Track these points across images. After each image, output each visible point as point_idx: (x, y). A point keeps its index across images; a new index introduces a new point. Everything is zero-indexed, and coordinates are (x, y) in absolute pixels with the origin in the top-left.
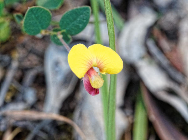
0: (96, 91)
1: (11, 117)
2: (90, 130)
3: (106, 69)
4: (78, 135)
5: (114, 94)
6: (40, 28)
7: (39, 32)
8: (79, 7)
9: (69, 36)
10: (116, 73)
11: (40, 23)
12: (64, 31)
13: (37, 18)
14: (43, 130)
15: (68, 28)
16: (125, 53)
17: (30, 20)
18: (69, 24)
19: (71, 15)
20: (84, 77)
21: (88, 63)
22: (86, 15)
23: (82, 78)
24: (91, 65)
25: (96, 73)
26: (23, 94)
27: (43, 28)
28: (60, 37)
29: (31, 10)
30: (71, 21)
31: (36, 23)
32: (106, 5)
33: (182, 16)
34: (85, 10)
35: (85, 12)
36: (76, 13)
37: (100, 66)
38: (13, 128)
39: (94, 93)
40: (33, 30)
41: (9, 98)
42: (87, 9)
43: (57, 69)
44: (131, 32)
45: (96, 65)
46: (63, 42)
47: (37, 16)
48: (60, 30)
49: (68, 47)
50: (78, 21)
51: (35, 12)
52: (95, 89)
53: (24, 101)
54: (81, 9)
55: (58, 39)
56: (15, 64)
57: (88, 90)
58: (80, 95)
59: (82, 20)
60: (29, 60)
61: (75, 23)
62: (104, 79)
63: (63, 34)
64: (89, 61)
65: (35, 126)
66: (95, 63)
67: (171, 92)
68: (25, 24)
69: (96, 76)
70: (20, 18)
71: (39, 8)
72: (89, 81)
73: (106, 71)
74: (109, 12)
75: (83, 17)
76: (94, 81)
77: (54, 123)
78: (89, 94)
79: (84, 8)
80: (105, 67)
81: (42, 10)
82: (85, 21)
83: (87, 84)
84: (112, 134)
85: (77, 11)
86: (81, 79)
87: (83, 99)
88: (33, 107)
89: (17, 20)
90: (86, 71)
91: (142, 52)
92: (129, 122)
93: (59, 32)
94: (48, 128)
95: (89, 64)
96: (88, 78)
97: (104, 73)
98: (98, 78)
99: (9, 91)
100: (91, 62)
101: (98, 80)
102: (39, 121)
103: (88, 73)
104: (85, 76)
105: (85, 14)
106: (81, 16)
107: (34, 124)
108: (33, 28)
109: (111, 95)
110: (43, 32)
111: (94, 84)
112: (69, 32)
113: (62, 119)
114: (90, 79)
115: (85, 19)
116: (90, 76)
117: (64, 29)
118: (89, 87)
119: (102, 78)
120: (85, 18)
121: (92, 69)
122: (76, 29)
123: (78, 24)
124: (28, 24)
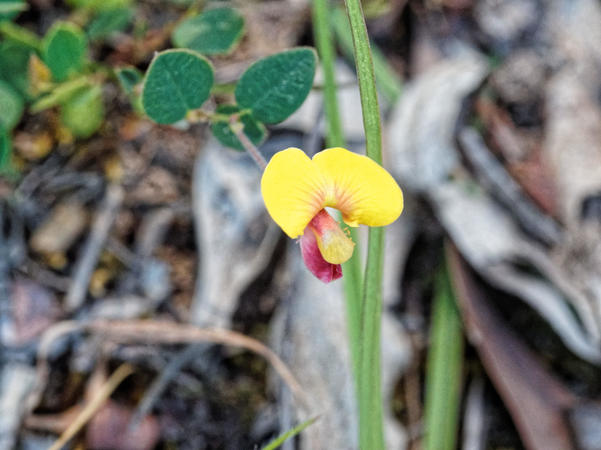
0: (334, 271)
1: (106, 336)
2: (314, 370)
3: (358, 212)
4: (282, 383)
5: (378, 280)
6: (185, 105)
7: (181, 115)
8: (285, 50)
9: (260, 126)
10: (385, 224)
11: (185, 91)
12: (248, 111)
13: (177, 79)
14: (189, 370)
15: (257, 105)
16: (403, 166)
17: (158, 84)
18: (259, 95)
19: (264, 69)
20: (302, 233)
21: (314, 197)
22: (304, 72)
23: (299, 237)
24: (319, 203)
25: (332, 225)
26: (138, 274)
27: (193, 106)
28: (237, 128)
29: (163, 60)
30: (266, 88)
31: (174, 93)
32: (358, 51)
33: (553, 64)
34: (301, 59)
35: (301, 63)
36: (278, 66)
37: (345, 204)
38: (112, 365)
39: (329, 276)
40: (166, 112)
41: (98, 284)
42: (307, 55)
43: (226, 208)
44: (419, 108)
45: (335, 202)
46: (246, 142)
47: (176, 73)
48: (236, 110)
49: (259, 154)
50: (283, 88)
51: (171, 64)
52: (330, 265)
53: (139, 292)
54: (291, 56)
55: (231, 133)
56: (115, 196)
57: (313, 268)
58: (285, 278)
59: (294, 84)
60: (152, 185)
61: (276, 91)
62: (353, 240)
63: (244, 119)
64: (316, 192)
65: (167, 360)
66: (330, 197)
67: (525, 268)
68: (147, 95)
69: (334, 230)
70: (131, 79)
71: (183, 55)
72: (316, 243)
73: (360, 219)
74: (367, 69)
75: (298, 75)
76: (330, 246)
77: (217, 351)
78: (315, 278)
79: (298, 53)
80: (359, 208)
81: (191, 60)
82: (301, 86)
83: (310, 251)
84: (372, 379)
85: (280, 60)
86: (296, 240)
87: (295, 287)
88: (162, 309)
89: (123, 82)
90: (310, 220)
91: (450, 161)
92: (414, 347)
93: (236, 116)
94: (202, 364)
95: (317, 200)
96: (315, 237)
97: (354, 224)
98: (339, 238)
99: (100, 265)
100: (322, 196)
101: (341, 244)
102: (179, 347)
103: (314, 224)
104: (305, 231)
105: (300, 68)
106: (292, 73)
107: (165, 354)
108: (166, 107)
109: (369, 284)
110: (192, 116)
111: (329, 253)
112: (260, 114)
113: (238, 341)
114: (319, 239)
115: (302, 83)
116: (319, 231)
117: (246, 107)
118: (315, 261)
119: (348, 236)
120: (301, 79)
121: (323, 212)
122: (278, 106)
123: (283, 95)
124: (155, 96)
